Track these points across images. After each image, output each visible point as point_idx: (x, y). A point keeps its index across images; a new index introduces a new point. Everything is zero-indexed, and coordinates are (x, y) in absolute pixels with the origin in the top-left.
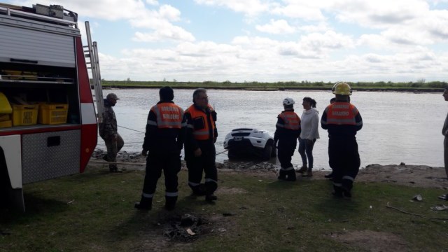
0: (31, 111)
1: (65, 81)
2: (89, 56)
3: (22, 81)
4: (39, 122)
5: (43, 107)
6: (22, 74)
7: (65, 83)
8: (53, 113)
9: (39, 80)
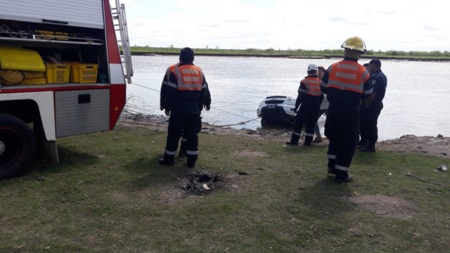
0: (63, 69)
1: (95, 42)
2: (117, 18)
3: (54, 41)
4: (71, 80)
5: (74, 67)
6: (55, 34)
7: (94, 44)
8: (84, 73)
9: (70, 40)
